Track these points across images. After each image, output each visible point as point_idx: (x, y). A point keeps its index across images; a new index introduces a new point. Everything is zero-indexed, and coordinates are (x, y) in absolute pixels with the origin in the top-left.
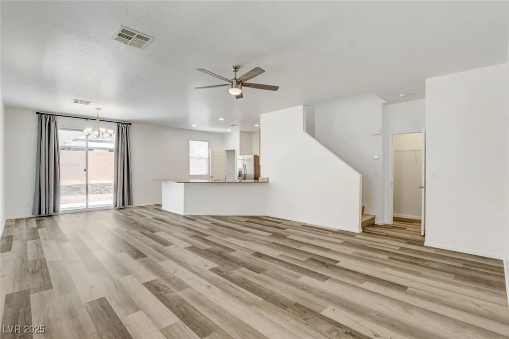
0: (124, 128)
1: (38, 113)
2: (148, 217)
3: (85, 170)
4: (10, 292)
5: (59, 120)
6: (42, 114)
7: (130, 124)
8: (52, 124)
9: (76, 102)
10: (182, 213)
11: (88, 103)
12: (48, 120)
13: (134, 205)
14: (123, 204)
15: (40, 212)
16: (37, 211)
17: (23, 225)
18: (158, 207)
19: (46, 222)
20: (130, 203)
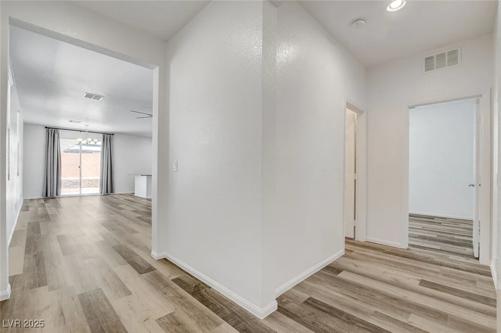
0: (108, 138)
1: (46, 127)
2: (121, 199)
3: (79, 167)
4: (30, 221)
5: (60, 132)
6: (49, 128)
7: (113, 134)
8: (56, 135)
9: (71, 121)
10: (145, 197)
11: (79, 122)
12: (53, 132)
13: (115, 193)
14: (107, 192)
15: (47, 195)
16: (45, 195)
17: (36, 202)
18: (133, 195)
19: (51, 201)
20: (112, 191)
